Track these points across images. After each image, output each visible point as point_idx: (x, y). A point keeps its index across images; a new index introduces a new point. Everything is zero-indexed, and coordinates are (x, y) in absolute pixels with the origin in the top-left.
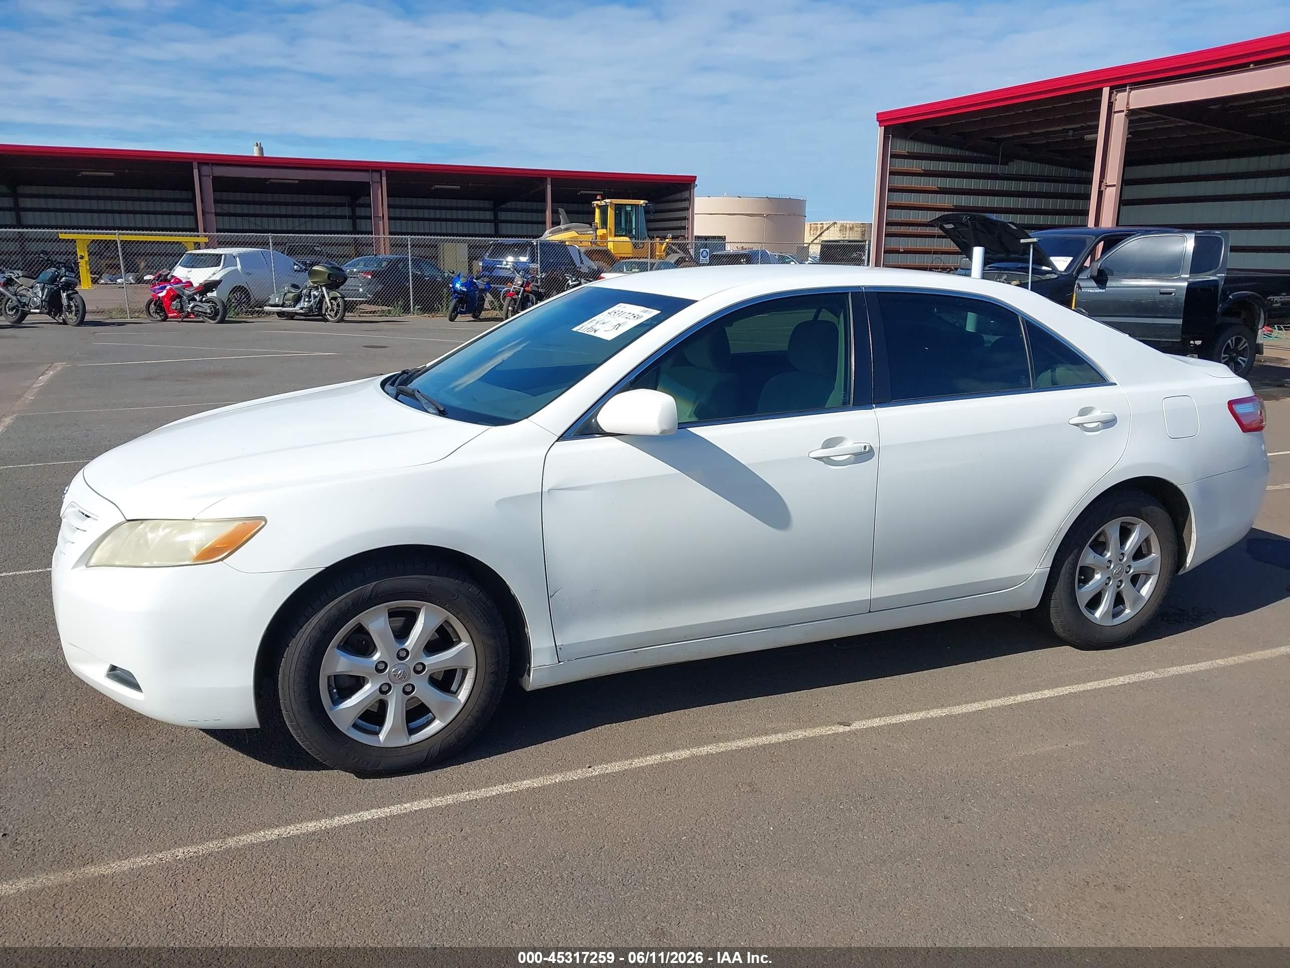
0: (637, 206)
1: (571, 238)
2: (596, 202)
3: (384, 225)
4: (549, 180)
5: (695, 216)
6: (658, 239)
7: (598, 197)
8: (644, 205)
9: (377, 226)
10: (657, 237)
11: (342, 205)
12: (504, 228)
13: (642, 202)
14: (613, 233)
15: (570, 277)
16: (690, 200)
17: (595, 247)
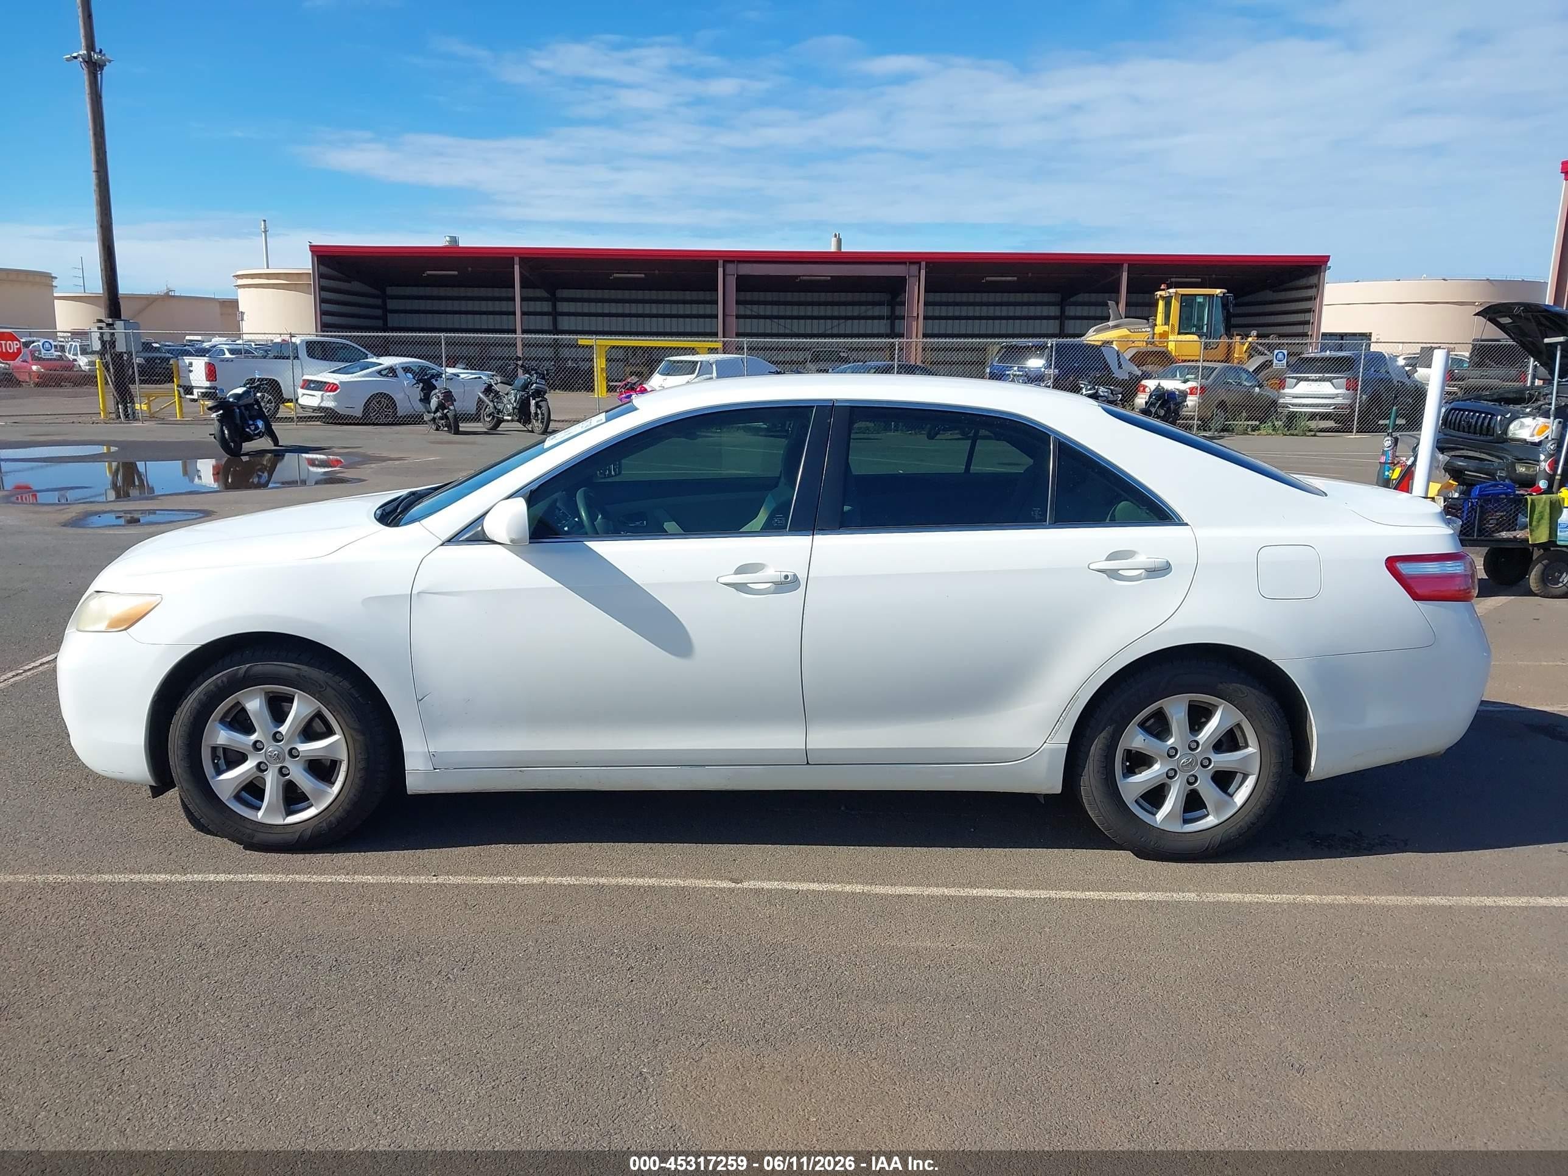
0: (1211, 296)
1: (1119, 337)
2: (1159, 293)
3: (918, 326)
4: (1126, 266)
5: (1324, 308)
6: (1238, 338)
7: (1163, 287)
8: (1222, 295)
9: (910, 327)
10: (1237, 335)
11: (880, 304)
12: (1070, 327)
13: (1218, 291)
14: (1177, 331)
15: (1085, 384)
16: (1318, 287)
17: (1150, 348)
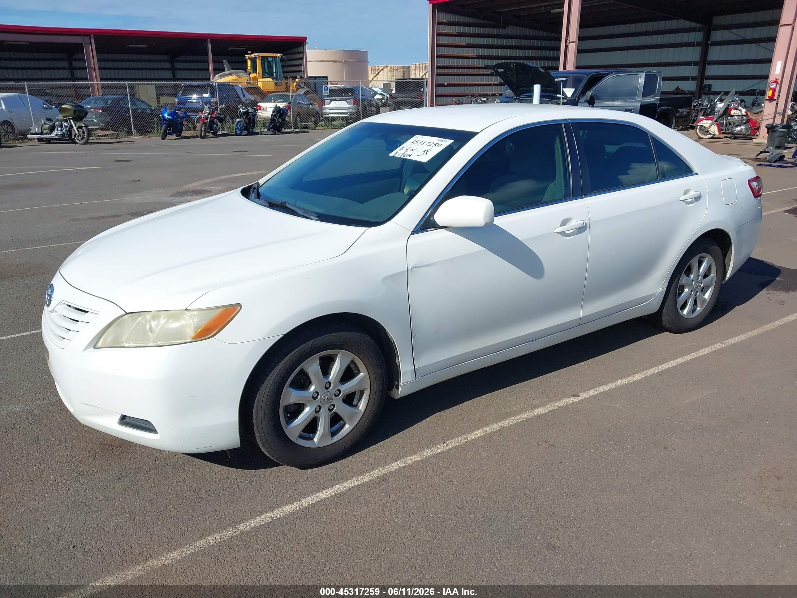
0: (276, 57)
1: (233, 80)
2: (247, 56)
3: (96, 73)
4: (208, 40)
5: (308, 62)
6: (291, 79)
7: (249, 52)
8: (280, 57)
9: (91, 75)
10: (290, 78)
12: (179, 74)
13: (279, 55)
14: (261, 76)
15: (241, 106)
16: (303, 52)
17: (249, 86)
